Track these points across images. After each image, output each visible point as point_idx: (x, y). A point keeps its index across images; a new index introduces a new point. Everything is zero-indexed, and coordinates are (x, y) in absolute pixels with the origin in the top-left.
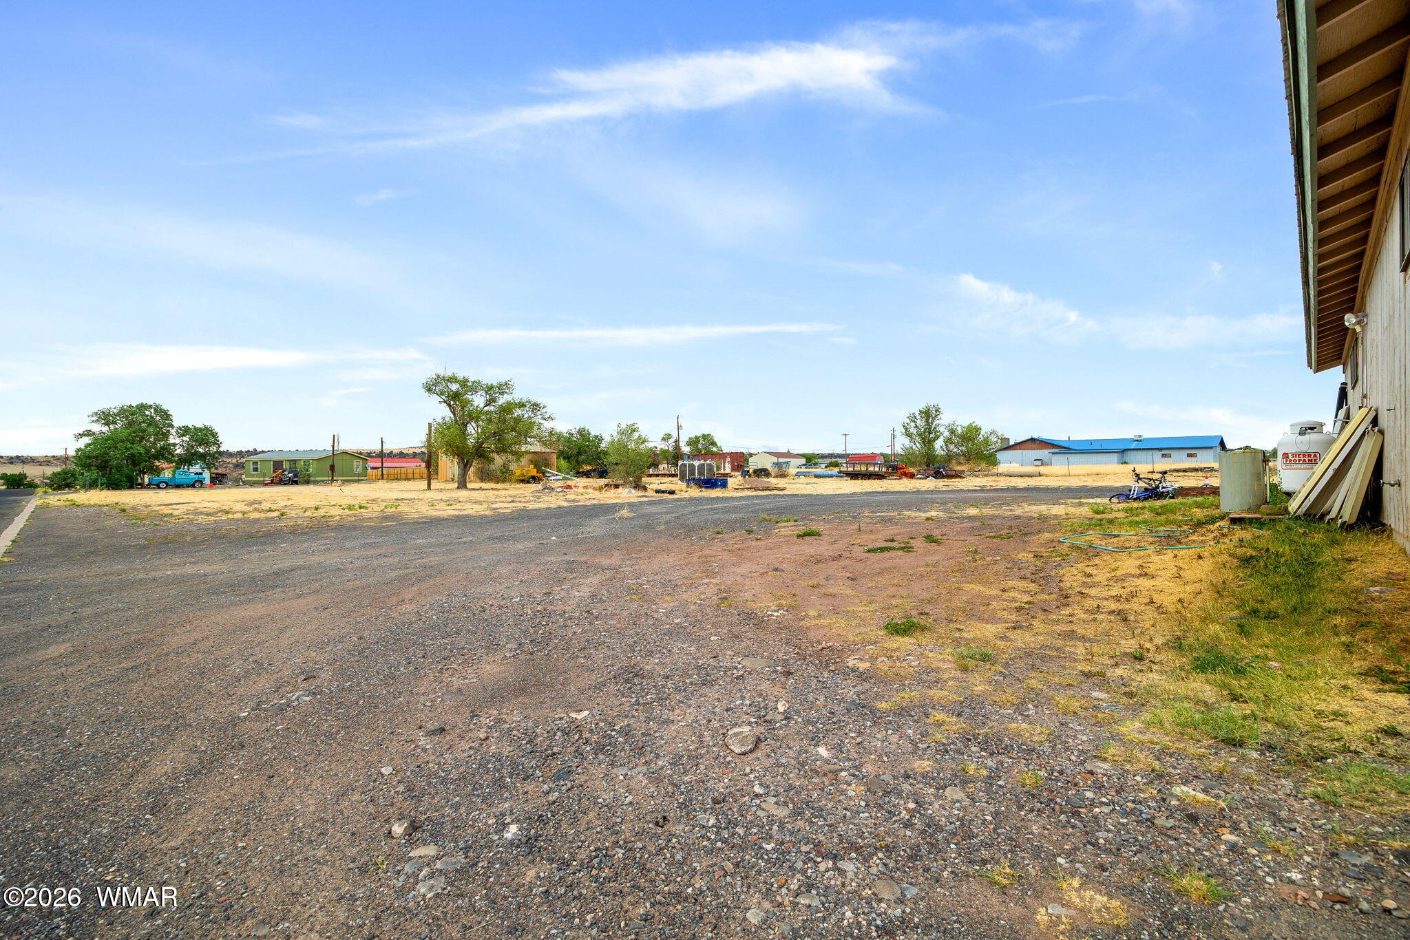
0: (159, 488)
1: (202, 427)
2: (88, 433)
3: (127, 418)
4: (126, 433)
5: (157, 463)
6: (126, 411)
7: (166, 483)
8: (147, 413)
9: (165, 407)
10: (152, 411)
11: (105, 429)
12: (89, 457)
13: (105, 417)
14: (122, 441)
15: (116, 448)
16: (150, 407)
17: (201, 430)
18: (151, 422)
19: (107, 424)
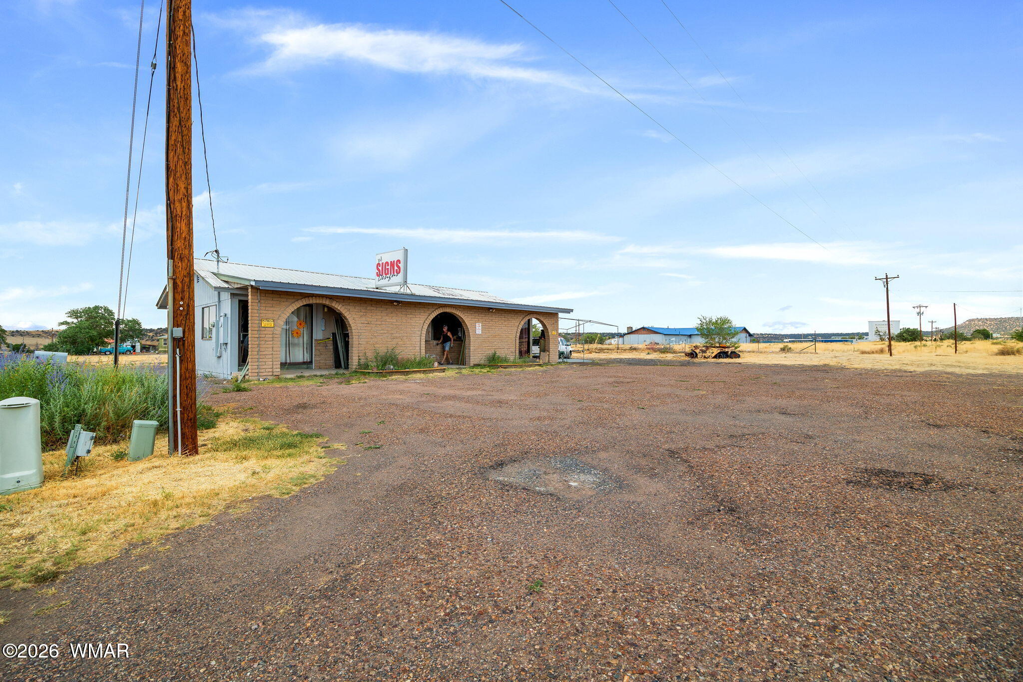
0: (106, 354)
1: (131, 319)
2: (66, 323)
3: (88, 314)
4: (87, 323)
5: (106, 340)
6: (87, 311)
7: (109, 351)
8: (100, 311)
9: (110, 308)
10: (103, 310)
11: (75, 321)
12: (66, 338)
13: (74, 314)
14: (85, 329)
15: (81, 332)
16: (101, 307)
17: (130, 321)
18: (103, 317)
19: (77, 318)
